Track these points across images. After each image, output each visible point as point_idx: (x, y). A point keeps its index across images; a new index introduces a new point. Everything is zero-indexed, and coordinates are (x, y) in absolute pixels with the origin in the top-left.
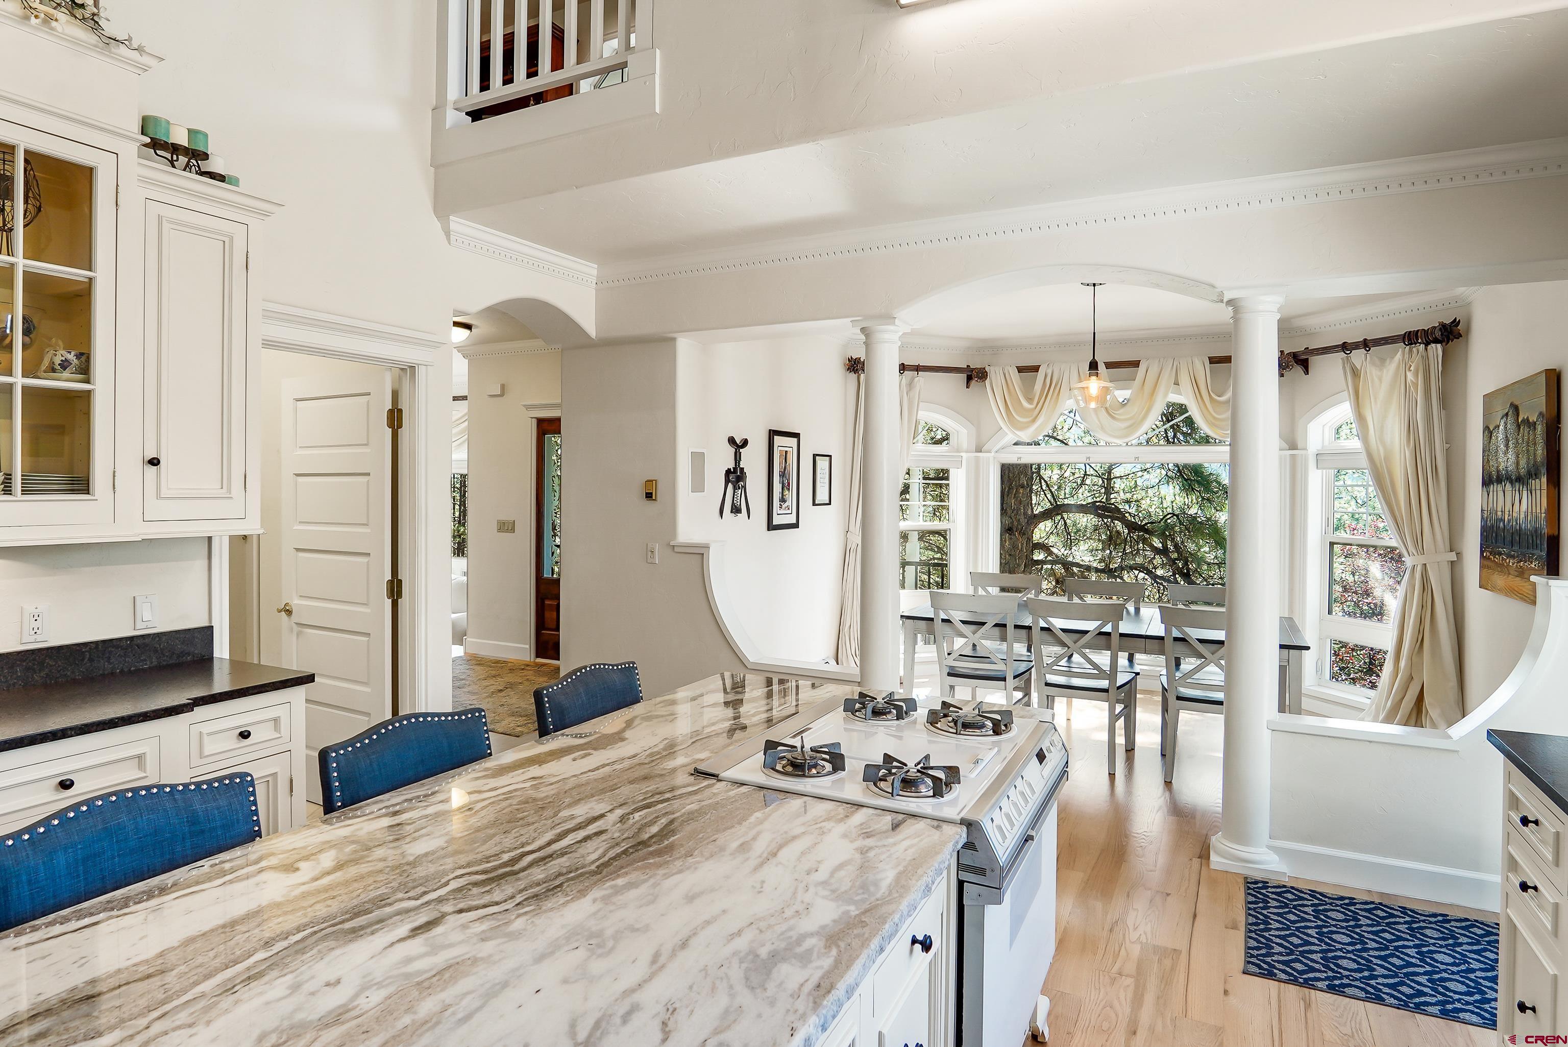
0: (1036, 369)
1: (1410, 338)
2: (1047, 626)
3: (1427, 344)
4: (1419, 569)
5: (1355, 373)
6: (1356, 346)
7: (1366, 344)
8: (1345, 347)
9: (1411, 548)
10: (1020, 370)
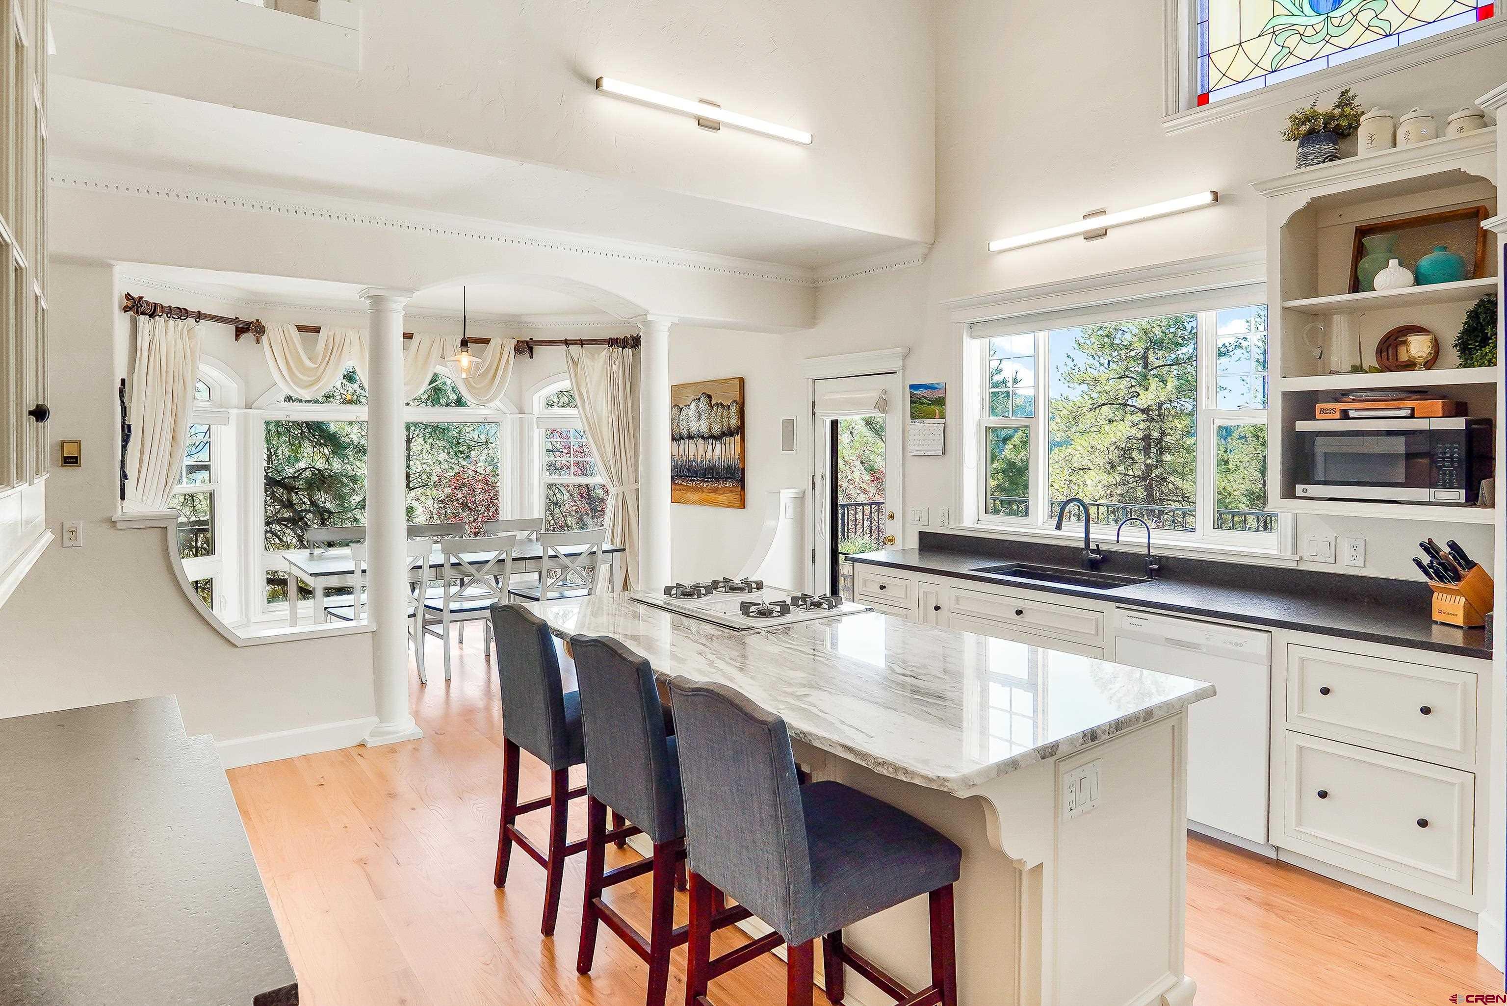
0: (317, 330)
1: (612, 342)
2: (458, 562)
3: (623, 348)
4: (621, 495)
5: (575, 363)
6: (574, 342)
7: (582, 342)
8: (567, 343)
9: (616, 483)
10: (301, 329)
